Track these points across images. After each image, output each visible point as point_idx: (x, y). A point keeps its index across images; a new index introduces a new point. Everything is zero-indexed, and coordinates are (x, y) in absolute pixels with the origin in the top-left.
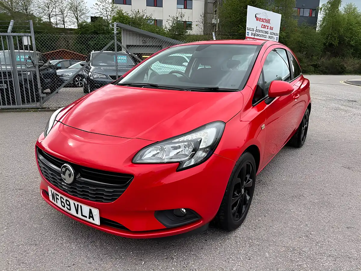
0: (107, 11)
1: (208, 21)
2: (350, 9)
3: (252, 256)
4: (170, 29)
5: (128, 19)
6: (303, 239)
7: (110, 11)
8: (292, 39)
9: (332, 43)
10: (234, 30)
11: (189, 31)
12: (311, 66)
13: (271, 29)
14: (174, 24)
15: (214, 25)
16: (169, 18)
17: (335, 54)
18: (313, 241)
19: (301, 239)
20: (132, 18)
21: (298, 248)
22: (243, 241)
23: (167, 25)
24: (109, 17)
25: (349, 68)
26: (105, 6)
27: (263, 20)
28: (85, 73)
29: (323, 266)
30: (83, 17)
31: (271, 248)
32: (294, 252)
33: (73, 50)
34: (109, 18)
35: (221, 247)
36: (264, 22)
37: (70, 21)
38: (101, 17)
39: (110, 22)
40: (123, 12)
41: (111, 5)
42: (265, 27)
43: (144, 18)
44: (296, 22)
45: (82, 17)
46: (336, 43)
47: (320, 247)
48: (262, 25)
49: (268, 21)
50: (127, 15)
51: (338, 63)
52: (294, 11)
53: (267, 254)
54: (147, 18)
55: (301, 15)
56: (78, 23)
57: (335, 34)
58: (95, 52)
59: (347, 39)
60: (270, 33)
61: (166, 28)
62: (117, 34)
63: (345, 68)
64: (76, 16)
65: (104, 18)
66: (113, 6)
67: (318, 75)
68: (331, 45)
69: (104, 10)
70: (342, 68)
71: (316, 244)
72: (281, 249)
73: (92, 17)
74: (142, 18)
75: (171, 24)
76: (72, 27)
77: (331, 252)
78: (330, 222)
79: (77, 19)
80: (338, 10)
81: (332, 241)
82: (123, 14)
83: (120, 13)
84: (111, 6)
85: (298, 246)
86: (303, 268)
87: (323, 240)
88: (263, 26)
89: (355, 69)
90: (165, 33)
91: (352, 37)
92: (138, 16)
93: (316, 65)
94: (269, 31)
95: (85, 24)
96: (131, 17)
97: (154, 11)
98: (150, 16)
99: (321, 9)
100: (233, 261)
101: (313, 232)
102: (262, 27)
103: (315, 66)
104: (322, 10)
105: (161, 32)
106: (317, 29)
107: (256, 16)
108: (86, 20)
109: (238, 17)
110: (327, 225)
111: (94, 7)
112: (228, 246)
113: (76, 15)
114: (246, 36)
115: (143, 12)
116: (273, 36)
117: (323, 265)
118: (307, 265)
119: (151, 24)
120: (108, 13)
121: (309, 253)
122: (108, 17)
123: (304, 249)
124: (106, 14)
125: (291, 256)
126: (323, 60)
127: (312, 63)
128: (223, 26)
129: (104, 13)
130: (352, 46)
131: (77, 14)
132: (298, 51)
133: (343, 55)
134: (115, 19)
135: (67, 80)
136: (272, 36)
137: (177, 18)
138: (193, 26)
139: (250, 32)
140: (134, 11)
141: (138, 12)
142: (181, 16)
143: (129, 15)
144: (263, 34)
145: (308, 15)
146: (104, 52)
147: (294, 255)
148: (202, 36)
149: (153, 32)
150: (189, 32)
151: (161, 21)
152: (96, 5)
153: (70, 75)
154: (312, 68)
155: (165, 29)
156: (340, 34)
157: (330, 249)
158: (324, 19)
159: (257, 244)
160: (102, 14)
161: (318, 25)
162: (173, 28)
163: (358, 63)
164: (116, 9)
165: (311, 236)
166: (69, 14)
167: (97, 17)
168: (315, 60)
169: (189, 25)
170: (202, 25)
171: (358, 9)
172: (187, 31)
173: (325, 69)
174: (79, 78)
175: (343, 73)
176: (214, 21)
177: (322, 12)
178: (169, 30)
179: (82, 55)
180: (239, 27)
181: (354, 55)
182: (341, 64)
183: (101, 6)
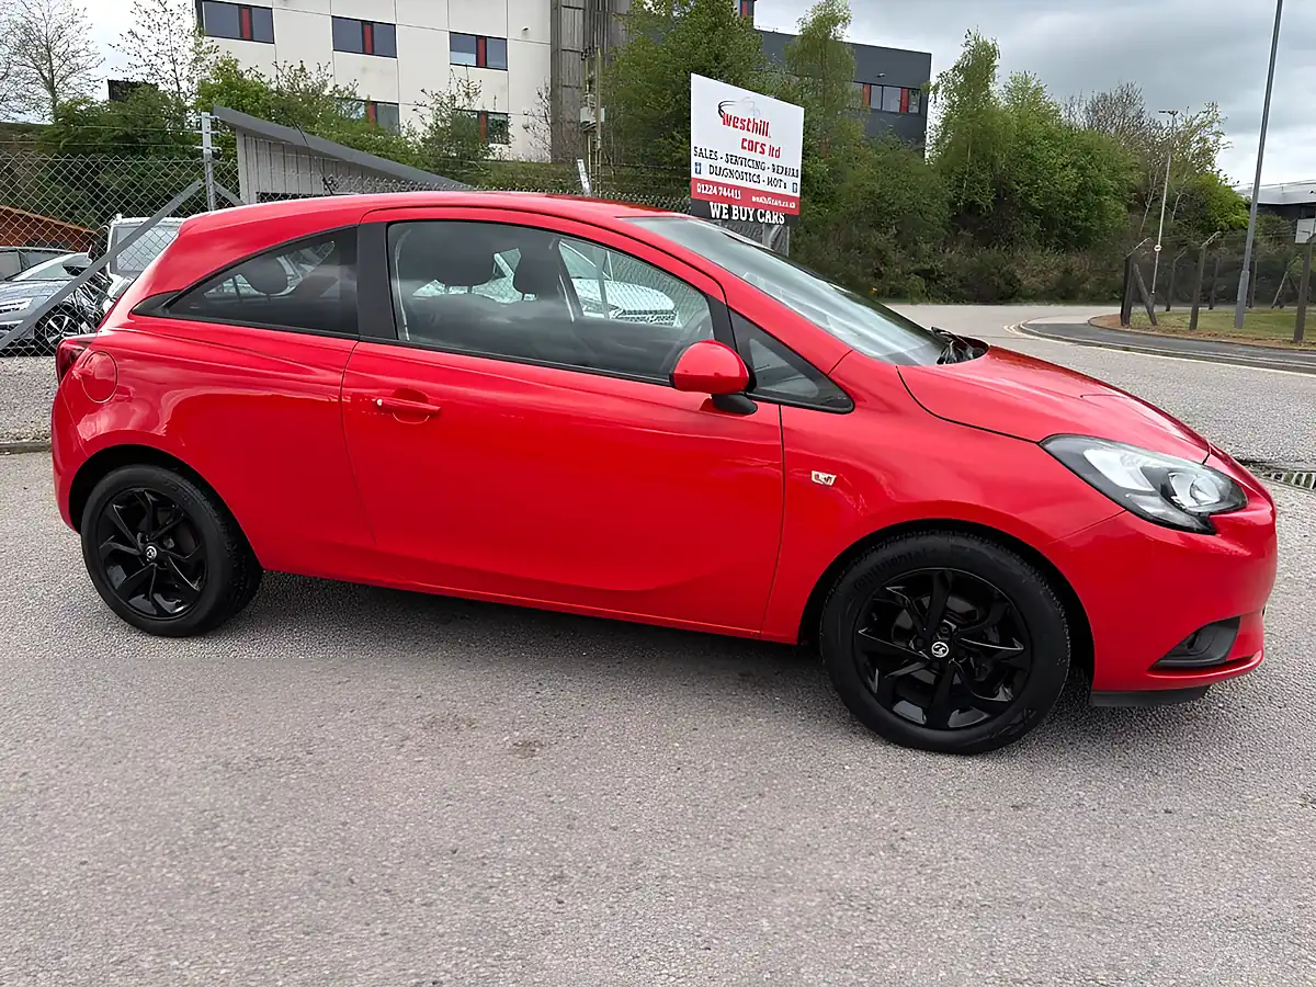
0: (174, 62)
1: (568, 116)
2: (1024, 90)
3: (716, 936)
4: (428, 137)
5: (261, 94)
6: (878, 859)
7: (187, 62)
8: (849, 184)
9: (973, 202)
10: (658, 147)
11: (500, 146)
12: (916, 274)
13: (775, 152)
14: (443, 120)
15: (588, 130)
16: (421, 98)
17: (987, 238)
18: (909, 862)
19: (873, 857)
20: (279, 91)
21: (862, 889)
22: (685, 889)
23: (416, 123)
24: (184, 85)
25: (1029, 282)
26: (166, 42)
27: (746, 123)
28: (85, 302)
29: (940, 941)
30: (78, 82)
31: (778, 901)
32: (851, 906)
33: (38, 207)
34: (184, 89)
35: (612, 918)
36: (748, 130)
37: (20, 96)
38: (153, 82)
39: (188, 104)
40: (241, 67)
41: (191, 39)
42: (752, 146)
43: (326, 93)
44: (859, 128)
45: (72, 80)
46: (986, 200)
47: (933, 879)
48: (744, 140)
49: (763, 129)
50: (255, 79)
51: (996, 268)
52: (853, 93)
53: (764, 921)
54: (337, 95)
55: (875, 105)
56: (54, 106)
57: (983, 170)
58: (127, 220)
59: (1021, 189)
60: (771, 167)
61: (412, 133)
62: (216, 156)
63: (1019, 280)
64: (45, 78)
65: (162, 88)
66: (199, 45)
67: (938, 303)
68: (972, 207)
69: (164, 57)
70: (1009, 283)
71: (920, 869)
72: (808, 900)
73: (112, 83)
74: (316, 93)
75: (430, 121)
76: (32, 118)
77: (962, 891)
78: (961, 793)
79: (51, 88)
80: (988, 95)
81: (967, 854)
82: (242, 75)
83: (228, 70)
84: (192, 45)
85: (864, 885)
86: (878, 954)
87: (939, 856)
88: (746, 144)
89: (1048, 284)
90: (408, 152)
91: (1034, 182)
92: (301, 86)
93: (931, 271)
94: (768, 160)
95: (83, 108)
96: (273, 87)
97: (364, 70)
98: (351, 89)
99: (936, 89)
100: (650, 963)
101: (909, 833)
102: (743, 148)
103: (927, 275)
104: (940, 91)
105: (393, 149)
106: (927, 155)
107: (720, 110)
108: (88, 94)
109: (668, 105)
110: (954, 805)
111: (123, 43)
112: (637, 913)
113: (46, 75)
114: (693, 175)
115: (322, 70)
116: (782, 177)
117: (940, 938)
118: (891, 941)
119: (354, 116)
120: (178, 69)
121: (895, 902)
122: (178, 85)
123: (882, 892)
124: (174, 74)
125: (840, 918)
126: (950, 254)
127: (917, 266)
128: (618, 132)
129: (165, 68)
130: (1035, 212)
131: (51, 71)
132: (870, 226)
133: (1011, 240)
134: (207, 95)
135: (11, 328)
136: (778, 177)
137: (453, 98)
138: (514, 130)
139: (705, 163)
140: (287, 69)
141: (302, 69)
142: (467, 94)
143: (265, 80)
144: (747, 169)
145: (895, 108)
146: (165, 219)
147: (850, 913)
148: (546, 165)
149: (362, 148)
150: (498, 150)
151: (393, 108)
152: (130, 37)
153: (22, 307)
154: (919, 283)
155: (409, 139)
156: (998, 172)
157: (962, 884)
158: (946, 122)
159: (732, 892)
160: (153, 71)
161: (928, 141)
162: (439, 136)
163: (1057, 266)
164: (212, 57)
165: (903, 844)
166: (16, 68)
167: (135, 85)
168: (925, 256)
169: (495, 127)
170: (544, 126)
171: (1047, 92)
172: (491, 145)
173: (957, 284)
174: (59, 321)
175: (1012, 300)
176: (586, 116)
177: (939, 100)
178: (423, 140)
179: (76, 227)
180: (673, 138)
181: (1043, 240)
182: (1005, 269)
183: (151, 43)
